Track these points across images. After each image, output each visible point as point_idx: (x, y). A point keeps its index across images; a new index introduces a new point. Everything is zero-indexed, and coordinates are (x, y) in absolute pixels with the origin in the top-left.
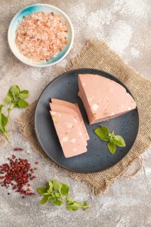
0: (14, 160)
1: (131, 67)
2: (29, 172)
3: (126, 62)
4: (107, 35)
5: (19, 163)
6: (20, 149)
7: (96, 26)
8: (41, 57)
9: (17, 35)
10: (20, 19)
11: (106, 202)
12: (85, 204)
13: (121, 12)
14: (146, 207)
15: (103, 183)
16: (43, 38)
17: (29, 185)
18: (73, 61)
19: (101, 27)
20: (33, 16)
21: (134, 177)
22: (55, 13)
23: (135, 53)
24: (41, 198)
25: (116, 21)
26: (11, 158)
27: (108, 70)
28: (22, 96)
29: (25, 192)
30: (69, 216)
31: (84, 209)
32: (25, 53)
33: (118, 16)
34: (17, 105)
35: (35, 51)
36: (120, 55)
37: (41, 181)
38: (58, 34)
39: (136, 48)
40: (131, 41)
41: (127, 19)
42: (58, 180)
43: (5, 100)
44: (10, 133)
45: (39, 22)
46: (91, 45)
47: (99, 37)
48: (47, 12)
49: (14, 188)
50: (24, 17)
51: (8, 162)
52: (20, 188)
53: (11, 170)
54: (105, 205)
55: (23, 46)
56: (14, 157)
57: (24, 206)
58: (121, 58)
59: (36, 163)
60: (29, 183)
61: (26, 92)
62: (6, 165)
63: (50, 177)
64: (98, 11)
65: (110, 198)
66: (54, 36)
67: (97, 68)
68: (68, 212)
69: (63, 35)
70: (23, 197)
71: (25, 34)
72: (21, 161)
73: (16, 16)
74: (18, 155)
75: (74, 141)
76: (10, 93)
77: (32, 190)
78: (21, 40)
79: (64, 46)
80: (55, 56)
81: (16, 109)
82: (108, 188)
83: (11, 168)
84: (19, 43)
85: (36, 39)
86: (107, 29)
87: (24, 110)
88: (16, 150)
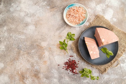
0: (70, 60)
1: (114, 25)
2: (76, 65)
3: (111, 23)
4: (104, 13)
5: (72, 61)
6: (72, 56)
7: (99, 10)
8: (76, 23)
9: (67, 15)
10: (68, 9)
11: (106, 77)
12: (98, 77)
13: (109, 5)
14: (121, 79)
15: (105, 69)
16: (77, 16)
17: (76, 70)
18: (91, 23)
19: (101, 10)
20: (73, 8)
21: (116, 67)
22: (81, 7)
23: (115, 20)
24: (81, 75)
25: (107, 8)
26: (69, 59)
27: (105, 26)
28: (72, 36)
29: (74, 73)
30: (92, 82)
31: (97, 79)
32: (70, 21)
33: (108, 6)
34: (71, 40)
35: (73, 21)
36: (109, 21)
37: (80, 68)
38: (82, 15)
39: (115, 18)
40: (113, 15)
41: (111, 7)
42: (87, 68)
43: (66, 38)
44: (68, 50)
45: (75, 10)
46: (98, 17)
47: (101, 14)
48: (78, 6)
49: (70, 71)
50: (69, 8)
51: (68, 61)
52: (73, 71)
53: (69, 64)
54: (105, 78)
55: (69, 19)
56: (70, 59)
57: (74, 78)
58: (110, 22)
59: (79, 62)
60: (76, 69)
61: (74, 35)
62: (67, 62)
63: (84, 67)
64: (100, 4)
65: (107, 75)
66: (81, 15)
67: (100, 25)
68: (91, 80)
69: (84, 15)
70: (74, 75)
71: (70, 15)
72: (73, 61)
73: (66, 8)
74: (72, 59)
75: (95, 53)
76: (68, 35)
77: (77, 72)
78: (68, 17)
79: (84, 19)
80: (81, 23)
81: (70, 41)
82: (107, 71)
83: (69, 63)
84: (67, 18)
85: (74, 16)
86: (104, 11)
87: (73, 41)
88: (71, 56)
